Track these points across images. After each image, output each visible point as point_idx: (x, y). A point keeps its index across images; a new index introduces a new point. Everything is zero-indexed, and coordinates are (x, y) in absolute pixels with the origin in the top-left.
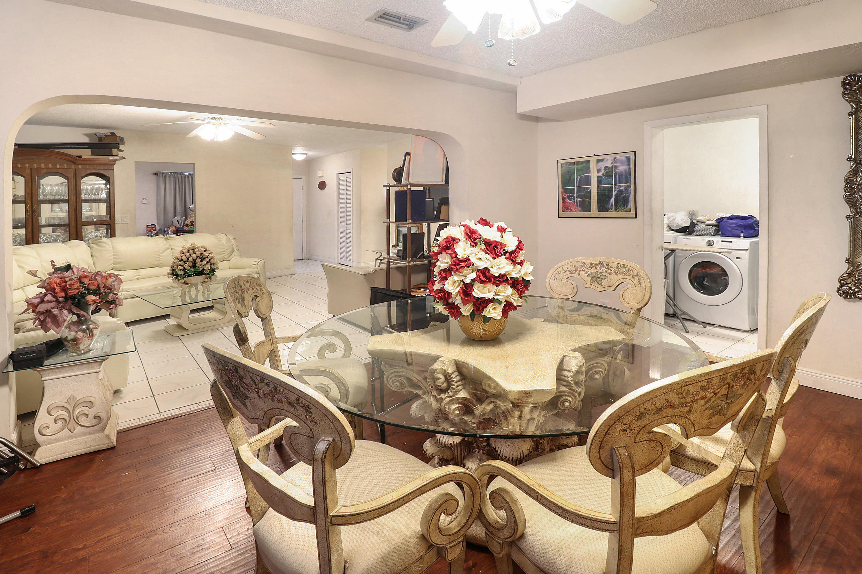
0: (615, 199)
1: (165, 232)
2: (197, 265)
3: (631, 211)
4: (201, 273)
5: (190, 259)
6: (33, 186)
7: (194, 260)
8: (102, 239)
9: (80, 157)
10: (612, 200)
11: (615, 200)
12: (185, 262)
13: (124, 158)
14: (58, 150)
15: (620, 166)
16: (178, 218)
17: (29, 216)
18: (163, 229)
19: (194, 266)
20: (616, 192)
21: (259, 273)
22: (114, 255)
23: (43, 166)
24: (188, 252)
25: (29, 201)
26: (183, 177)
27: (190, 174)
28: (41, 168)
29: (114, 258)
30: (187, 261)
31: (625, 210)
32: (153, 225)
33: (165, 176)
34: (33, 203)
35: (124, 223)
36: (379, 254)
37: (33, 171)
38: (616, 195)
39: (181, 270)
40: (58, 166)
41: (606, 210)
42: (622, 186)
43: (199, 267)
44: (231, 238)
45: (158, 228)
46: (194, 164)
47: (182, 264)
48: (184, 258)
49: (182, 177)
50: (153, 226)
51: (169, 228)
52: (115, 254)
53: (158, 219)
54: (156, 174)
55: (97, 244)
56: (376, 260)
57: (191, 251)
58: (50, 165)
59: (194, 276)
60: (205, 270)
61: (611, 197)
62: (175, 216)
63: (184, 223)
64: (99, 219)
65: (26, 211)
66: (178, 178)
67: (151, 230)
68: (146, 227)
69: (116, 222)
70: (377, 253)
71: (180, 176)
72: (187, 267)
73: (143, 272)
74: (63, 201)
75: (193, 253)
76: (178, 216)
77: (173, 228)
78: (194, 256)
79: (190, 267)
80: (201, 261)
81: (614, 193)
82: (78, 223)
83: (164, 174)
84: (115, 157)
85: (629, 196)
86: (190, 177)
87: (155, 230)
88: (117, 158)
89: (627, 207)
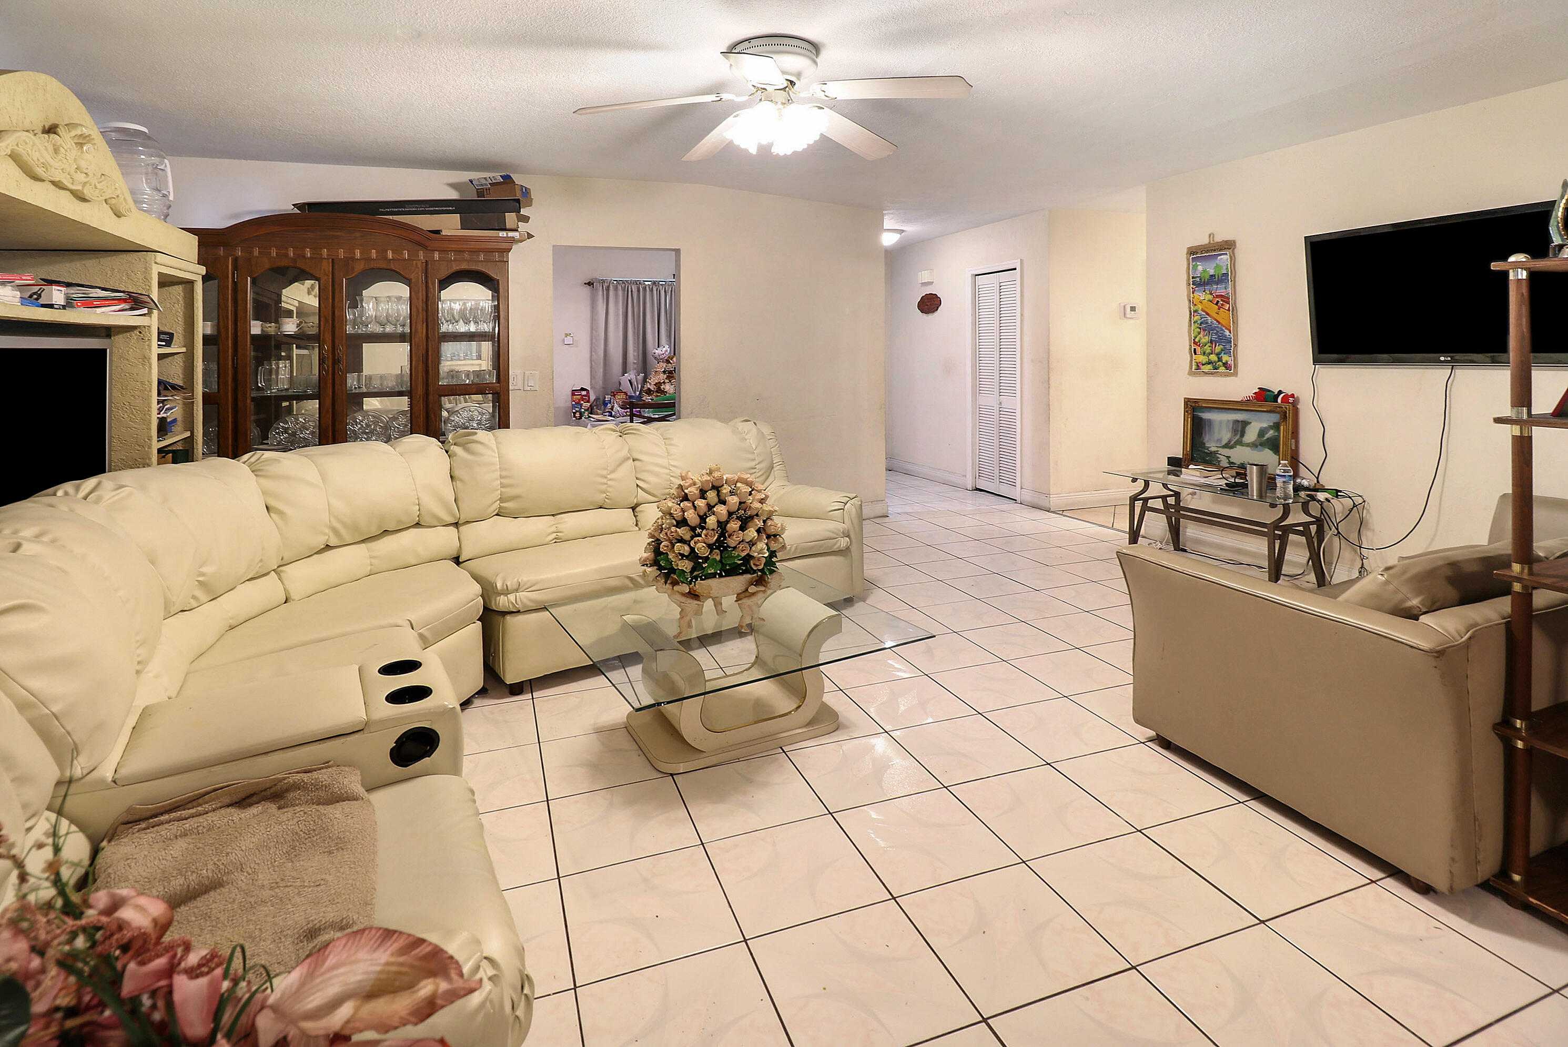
1: (605, 404)
2: (732, 542)
4: (742, 567)
5: (711, 521)
6: (336, 300)
7: (722, 525)
8: (476, 433)
9: (438, 232)
12: (693, 529)
13: (530, 236)
14: (391, 217)
16: (631, 375)
17: (327, 372)
18: (601, 398)
19: (720, 545)
21: (848, 536)
22: (502, 477)
23: (358, 254)
24: (703, 494)
25: (328, 337)
26: (641, 289)
27: (654, 283)
28: (353, 259)
29: (503, 486)
30: (703, 528)
32: (583, 389)
33: (608, 289)
34: (337, 341)
35: (529, 388)
36: (1140, 485)
37: (336, 267)
39: (682, 555)
40: (390, 255)
43: (735, 548)
44: (766, 430)
45: (592, 398)
46: (677, 251)
47: (687, 537)
48: (691, 516)
49: (639, 291)
50: (584, 393)
51: (614, 396)
52: (504, 473)
53: (592, 377)
54: (589, 284)
55: (464, 446)
56: (1134, 499)
57: (712, 495)
58: (374, 251)
59: (721, 576)
60: (752, 557)
62: (625, 371)
63: (642, 387)
64: (477, 380)
65: (321, 361)
66: (632, 291)
67: (579, 400)
68: (570, 393)
69: (511, 388)
70: (1134, 480)
71: (634, 288)
72: (701, 548)
73: (570, 523)
74: (401, 338)
75: (716, 500)
76: (631, 372)
77: (622, 396)
78: (721, 510)
79: (710, 546)
80: (743, 528)
82: (431, 389)
83: (606, 284)
84: (511, 234)
86: (655, 289)
87: (588, 401)
88: (515, 235)
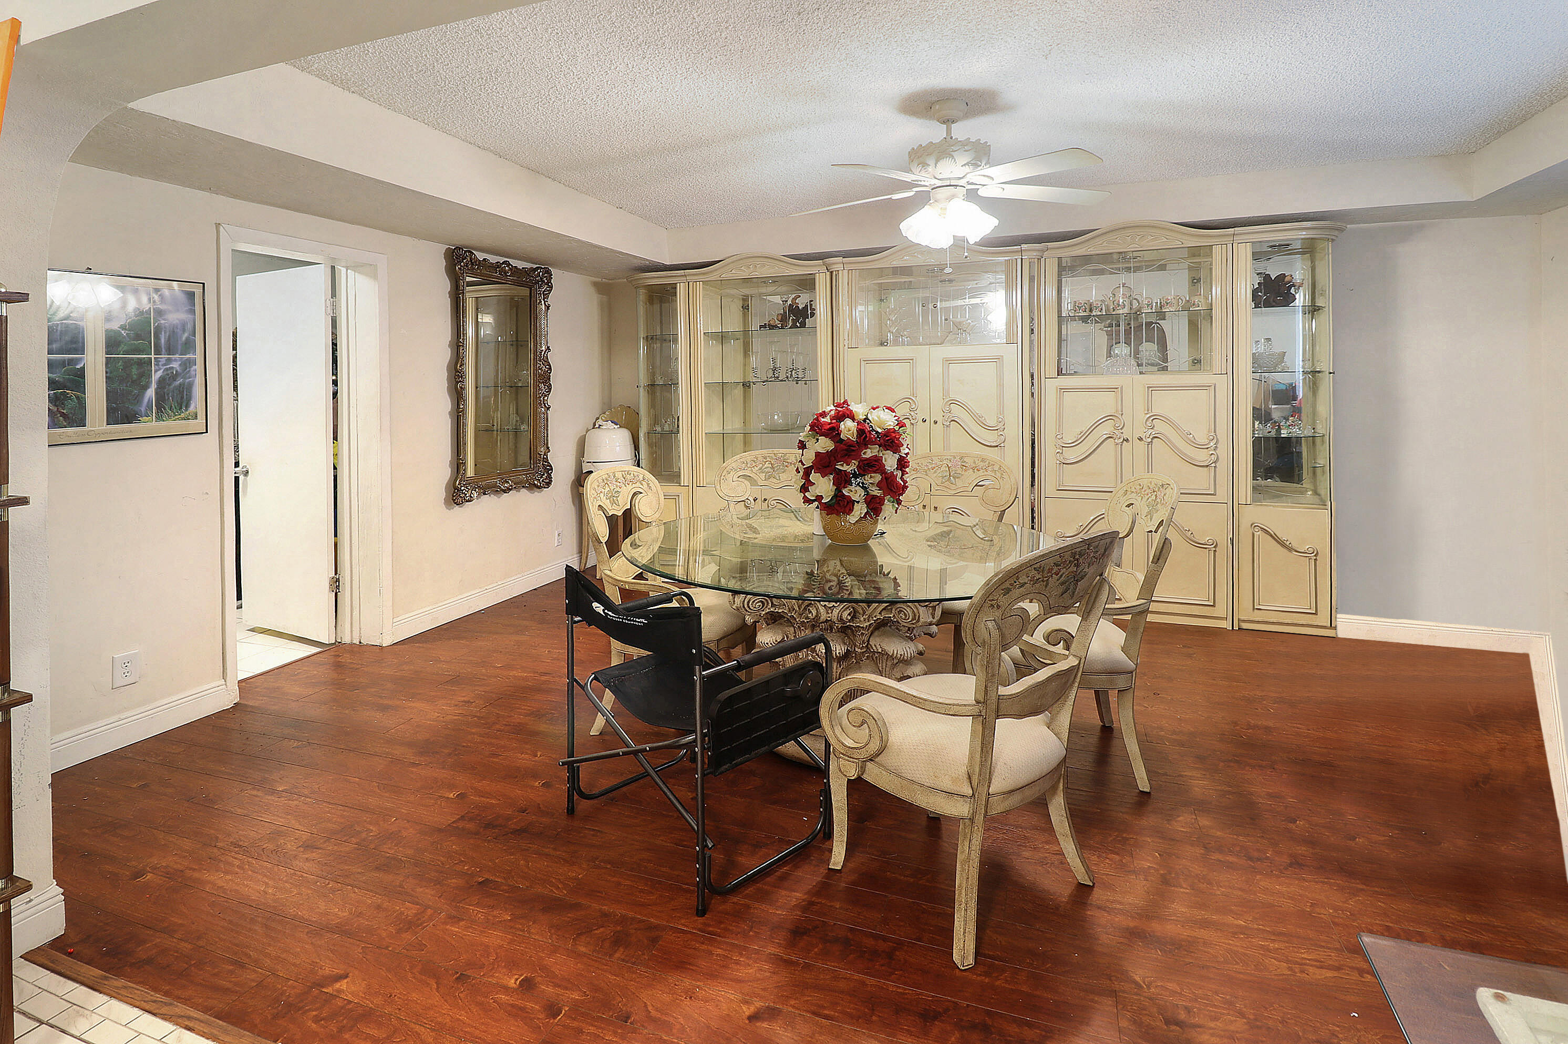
0: (156, 390)
3: (196, 418)
10: (151, 393)
11: (156, 393)
15: (170, 312)
20: (160, 373)
31: (183, 415)
38: (161, 382)
41: (130, 418)
42: (176, 360)
61: (146, 387)
81: (156, 376)
85: (190, 385)
89: (187, 406)
